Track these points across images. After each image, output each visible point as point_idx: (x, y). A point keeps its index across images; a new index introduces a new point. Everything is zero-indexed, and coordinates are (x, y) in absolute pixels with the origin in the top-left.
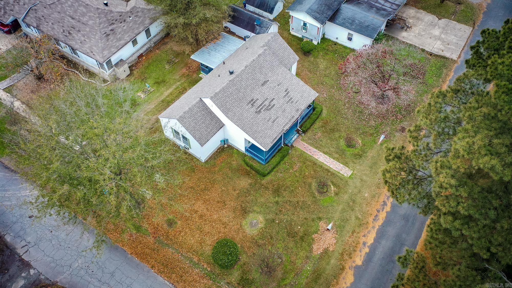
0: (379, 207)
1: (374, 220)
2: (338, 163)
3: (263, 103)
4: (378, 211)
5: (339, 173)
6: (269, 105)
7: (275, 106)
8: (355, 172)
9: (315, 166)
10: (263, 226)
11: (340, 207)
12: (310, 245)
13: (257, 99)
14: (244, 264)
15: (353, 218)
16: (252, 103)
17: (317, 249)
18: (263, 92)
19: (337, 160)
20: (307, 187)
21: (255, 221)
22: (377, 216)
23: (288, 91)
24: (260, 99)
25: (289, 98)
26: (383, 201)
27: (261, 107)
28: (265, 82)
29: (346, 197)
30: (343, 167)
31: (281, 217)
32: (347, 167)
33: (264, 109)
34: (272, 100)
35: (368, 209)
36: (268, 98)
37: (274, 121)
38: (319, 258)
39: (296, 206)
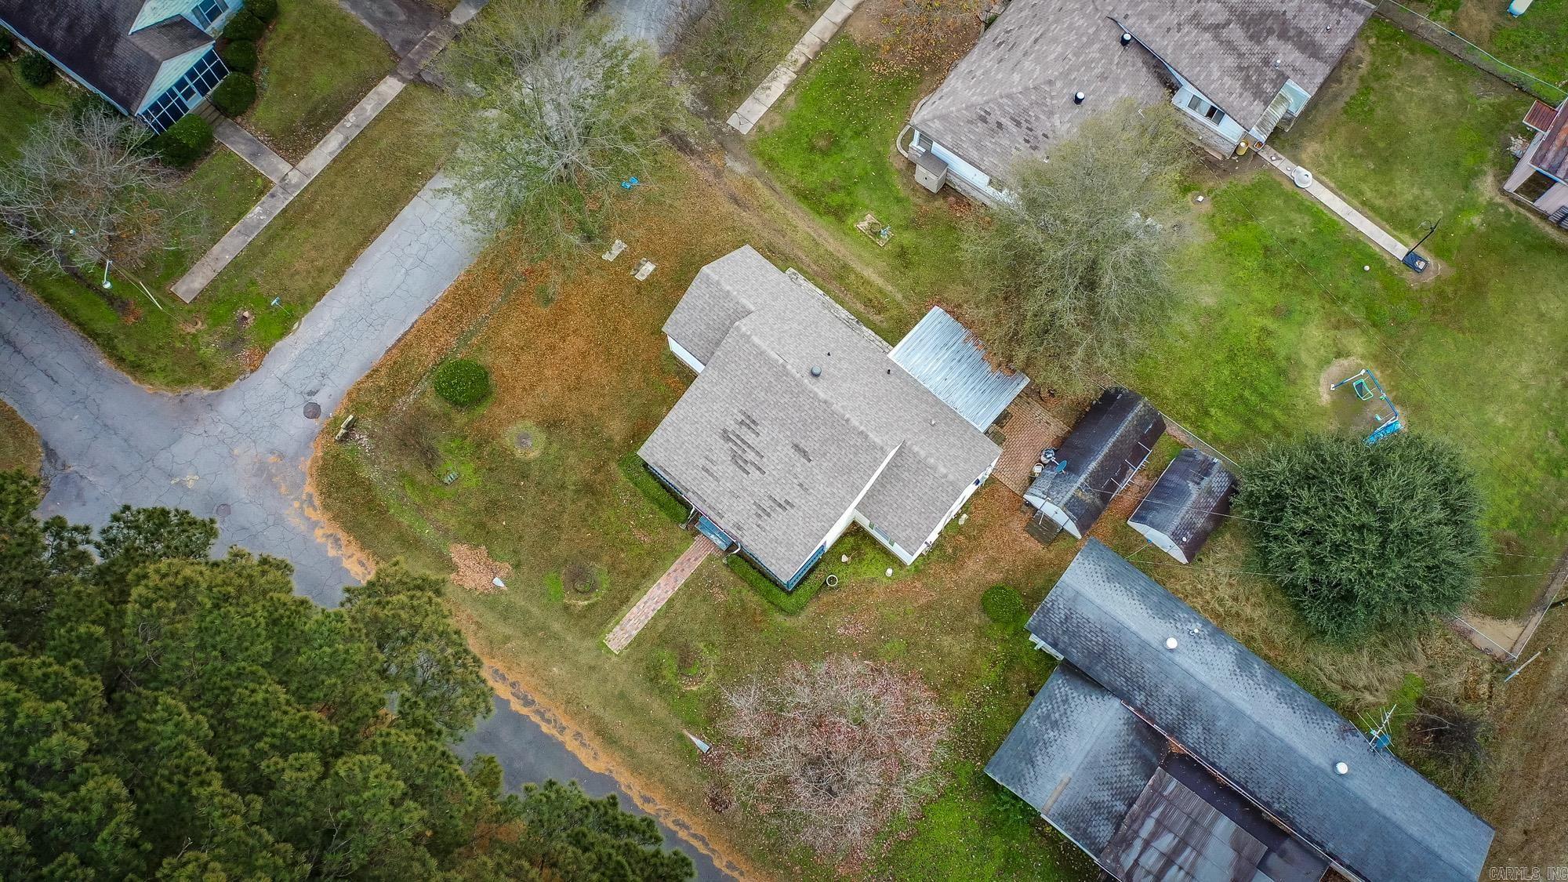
0: (523, 688)
1: (496, 671)
2: (641, 626)
3: (749, 446)
4: (513, 685)
5: (618, 623)
6: (746, 462)
7: (745, 476)
8: (614, 659)
9: (639, 574)
10: (518, 456)
11: (535, 610)
12: (468, 539)
13: (758, 434)
14: (450, 420)
15: (508, 631)
16: (748, 422)
17: (458, 553)
18: (779, 448)
19: (650, 627)
20: (592, 551)
21: (530, 443)
22: (504, 678)
23: (788, 507)
24: (758, 440)
25: (768, 510)
26: (533, 701)
27: (739, 442)
28: (805, 452)
29: (556, 627)
30: (630, 636)
31: (533, 491)
32: (630, 644)
33: (734, 448)
34: (759, 469)
35: (523, 664)
36: (765, 460)
37: (707, 471)
38: (441, 553)
39: (552, 524)
